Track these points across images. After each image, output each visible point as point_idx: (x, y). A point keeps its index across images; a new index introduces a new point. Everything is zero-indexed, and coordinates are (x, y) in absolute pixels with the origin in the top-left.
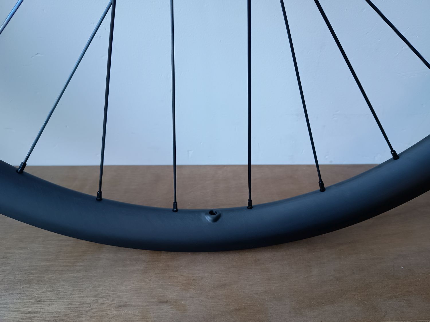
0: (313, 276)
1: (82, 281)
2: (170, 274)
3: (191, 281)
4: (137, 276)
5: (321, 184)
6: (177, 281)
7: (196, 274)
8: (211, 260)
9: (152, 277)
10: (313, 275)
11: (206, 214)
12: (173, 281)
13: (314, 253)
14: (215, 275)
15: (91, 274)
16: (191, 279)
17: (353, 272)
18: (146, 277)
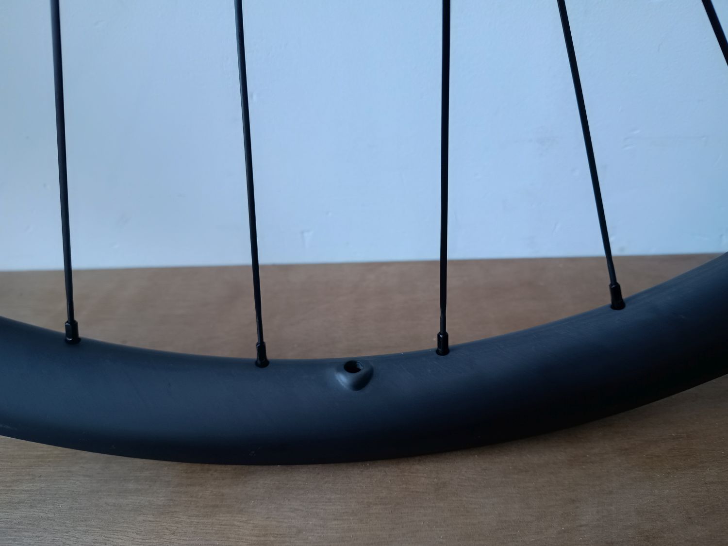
0: (583, 528)
1: (15, 531)
2: (223, 519)
3: (272, 539)
4: (144, 521)
5: (616, 290)
6: (237, 536)
7: (286, 521)
8: (326, 483)
9: (180, 526)
10: (581, 526)
11: (339, 370)
12: (228, 538)
13: (584, 467)
14: (334, 523)
15: (42, 514)
16: (270, 534)
17: (690, 518)
18: (165, 524)
